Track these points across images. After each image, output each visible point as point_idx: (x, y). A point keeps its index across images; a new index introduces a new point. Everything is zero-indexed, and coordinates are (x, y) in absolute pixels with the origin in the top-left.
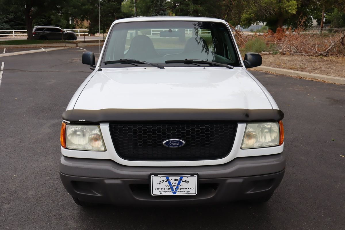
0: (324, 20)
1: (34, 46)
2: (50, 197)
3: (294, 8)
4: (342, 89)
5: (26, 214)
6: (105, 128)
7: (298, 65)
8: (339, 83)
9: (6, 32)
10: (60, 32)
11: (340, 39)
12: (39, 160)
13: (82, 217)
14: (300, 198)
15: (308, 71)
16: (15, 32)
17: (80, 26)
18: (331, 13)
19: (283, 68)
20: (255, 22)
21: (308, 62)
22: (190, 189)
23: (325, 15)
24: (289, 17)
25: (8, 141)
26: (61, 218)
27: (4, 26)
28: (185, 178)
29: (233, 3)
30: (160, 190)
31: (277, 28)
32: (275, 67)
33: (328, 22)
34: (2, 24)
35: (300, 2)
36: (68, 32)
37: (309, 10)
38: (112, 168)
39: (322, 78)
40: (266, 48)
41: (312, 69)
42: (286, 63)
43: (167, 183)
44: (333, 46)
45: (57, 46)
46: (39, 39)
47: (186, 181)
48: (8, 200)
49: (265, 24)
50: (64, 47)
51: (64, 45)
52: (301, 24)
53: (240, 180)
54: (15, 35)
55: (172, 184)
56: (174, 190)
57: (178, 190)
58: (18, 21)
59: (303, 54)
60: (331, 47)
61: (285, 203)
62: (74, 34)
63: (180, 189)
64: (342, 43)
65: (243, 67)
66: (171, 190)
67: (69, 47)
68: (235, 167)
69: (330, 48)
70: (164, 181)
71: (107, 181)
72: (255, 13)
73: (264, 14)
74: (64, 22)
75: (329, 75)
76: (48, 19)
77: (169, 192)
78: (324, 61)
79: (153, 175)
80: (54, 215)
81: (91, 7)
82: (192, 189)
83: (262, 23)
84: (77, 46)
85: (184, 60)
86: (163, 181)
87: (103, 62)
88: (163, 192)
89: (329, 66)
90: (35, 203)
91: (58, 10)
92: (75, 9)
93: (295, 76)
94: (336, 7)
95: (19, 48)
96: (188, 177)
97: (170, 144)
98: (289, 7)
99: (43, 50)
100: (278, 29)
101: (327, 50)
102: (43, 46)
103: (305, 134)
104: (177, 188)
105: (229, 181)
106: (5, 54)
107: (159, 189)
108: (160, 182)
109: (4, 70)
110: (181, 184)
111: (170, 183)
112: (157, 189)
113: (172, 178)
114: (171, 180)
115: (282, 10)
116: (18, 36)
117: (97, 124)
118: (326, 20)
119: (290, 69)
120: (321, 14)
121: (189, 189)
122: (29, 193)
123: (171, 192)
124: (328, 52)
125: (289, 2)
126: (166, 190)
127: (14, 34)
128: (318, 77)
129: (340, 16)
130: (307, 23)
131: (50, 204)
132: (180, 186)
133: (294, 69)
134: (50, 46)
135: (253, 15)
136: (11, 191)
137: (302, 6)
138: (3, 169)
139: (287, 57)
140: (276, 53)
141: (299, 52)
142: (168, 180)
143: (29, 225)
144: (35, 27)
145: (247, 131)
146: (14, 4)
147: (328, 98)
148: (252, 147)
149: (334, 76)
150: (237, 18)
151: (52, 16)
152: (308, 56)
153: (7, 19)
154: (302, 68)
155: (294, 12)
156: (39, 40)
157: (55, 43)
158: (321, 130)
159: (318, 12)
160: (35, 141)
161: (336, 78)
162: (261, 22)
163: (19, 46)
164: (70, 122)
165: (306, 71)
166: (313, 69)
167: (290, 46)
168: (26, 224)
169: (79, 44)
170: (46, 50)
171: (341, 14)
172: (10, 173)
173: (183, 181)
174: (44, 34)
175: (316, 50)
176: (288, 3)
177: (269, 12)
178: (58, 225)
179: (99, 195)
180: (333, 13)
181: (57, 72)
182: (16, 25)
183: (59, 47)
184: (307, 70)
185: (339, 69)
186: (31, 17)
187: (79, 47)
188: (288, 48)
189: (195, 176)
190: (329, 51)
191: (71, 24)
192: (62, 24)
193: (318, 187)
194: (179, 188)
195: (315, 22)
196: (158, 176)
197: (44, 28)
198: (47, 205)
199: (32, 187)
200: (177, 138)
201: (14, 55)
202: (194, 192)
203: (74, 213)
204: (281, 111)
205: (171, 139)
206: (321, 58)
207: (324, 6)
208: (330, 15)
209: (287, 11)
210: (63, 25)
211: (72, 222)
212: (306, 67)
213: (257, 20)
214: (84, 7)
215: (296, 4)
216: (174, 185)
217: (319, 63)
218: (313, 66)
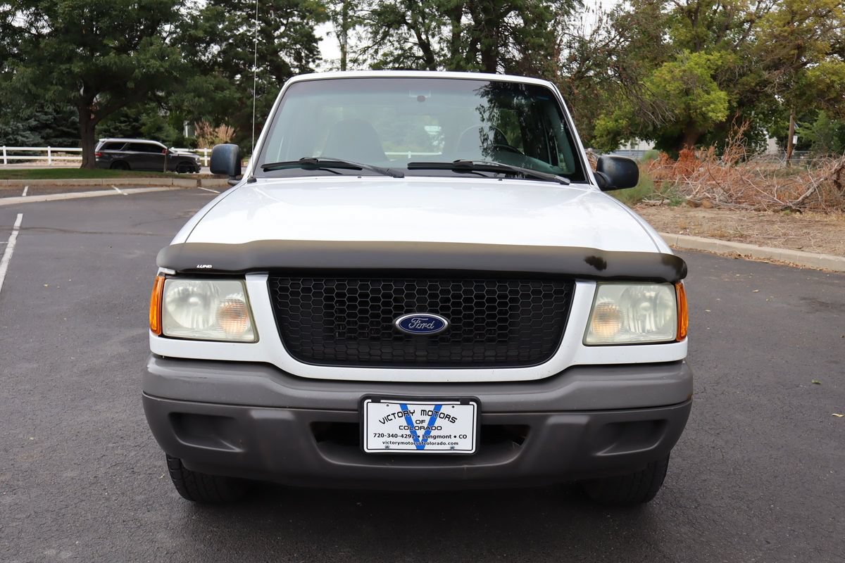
0: (795, 141)
1: (98, 183)
2: (115, 483)
3: (721, 106)
4: (837, 282)
5: (54, 517)
6: (258, 286)
7: (731, 229)
8: (830, 269)
9: (31, 153)
10: (161, 152)
11: (832, 174)
12: (93, 408)
13: (191, 527)
14: (733, 499)
15: (756, 242)
16: (52, 152)
17: (210, 141)
18: (811, 124)
19: (695, 235)
20: (629, 139)
21: (756, 222)
22: (458, 437)
23: (796, 128)
24: (711, 130)
25: (20, 368)
26: (139, 527)
27: (27, 138)
28: (446, 409)
29: (576, 91)
30: (386, 439)
31: (681, 149)
32: (676, 233)
33: (803, 146)
34: (22, 133)
35: (736, 94)
36: (179, 153)
37: (758, 115)
38: (270, 381)
39: (789, 257)
40: (655, 192)
41: (764, 238)
42: (701, 225)
43: (403, 421)
44: (815, 190)
45: (152, 183)
46: (111, 168)
47: (448, 417)
48: (11, 488)
49: (652, 144)
50: (169, 186)
51: (169, 181)
52: (736, 137)
53: (582, 419)
54: (53, 160)
55: (415, 425)
56: (421, 439)
57: (430, 440)
58: (61, 128)
59: (744, 205)
60: (810, 190)
61: (696, 508)
62: (194, 159)
63: (435, 437)
64: (838, 185)
65: (592, 184)
66: (411, 440)
67: (181, 187)
68: (568, 386)
69: (808, 193)
70: (396, 415)
71: (257, 414)
72: (628, 118)
73: (651, 120)
74: (171, 132)
75: (807, 250)
76: (134, 124)
77: (407, 443)
78: (794, 221)
79: (370, 401)
80: (124, 521)
81: (238, 95)
82: (464, 437)
83: (644, 141)
84: (199, 184)
85: (452, 162)
86: (394, 414)
87: (260, 164)
88: (393, 443)
89: (805, 231)
90: (77, 495)
91: (159, 100)
92: (199, 97)
93: (724, 253)
94: (822, 109)
95: (60, 186)
96: (453, 407)
97: (413, 324)
98: (709, 105)
99: (118, 191)
100: (683, 153)
101: (800, 199)
102: (117, 183)
103: (748, 369)
104: (427, 434)
105: (554, 419)
106: (24, 198)
107: (382, 435)
108: (387, 419)
109: (21, 228)
110: (436, 425)
111: (409, 421)
112: (378, 435)
113: (416, 408)
114: (412, 413)
115: (691, 112)
116: (61, 161)
117: (239, 275)
118: (799, 139)
119: (713, 236)
120: (787, 124)
121: (455, 437)
122: (64, 475)
123: (412, 444)
124: (802, 203)
125: (708, 93)
126: (399, 439)
127: (49, 157)
128: (781, 254)
129: (833, 130)
130: (753, 145)
131: (114, 498)
132: (434, 428)
133: (722, 237)
134: (136, 183)
135: (624, 122)
136: (21, 470)
137: (741, 104)
138: (5, 425)
139: (705, 211)
140: (678, 203)
141: (734, 201)
142: (406, 413)
143: (60, 539)
144: (100, 140)
145: (598, 303)
146: (56, 84)
147: (804, 299)
148: (610, 341)
149: (819, 253)
150: (584, 127)
151: (144, 118)
152: (755, 210)
153: (36, 123)
154: (742, 236)
155: (721, 116)
156: (109, 171)
157: (146, 177)
158: (787, 361)
159: (779, 119)
160: (87, 371)
161: (822, 256)
162: (642, 140)
163: (60, 182)
164: (176, 272)
165: (751, 242)
166: (767, 236)
167: (712, 188)
168: (53, 537)
169: (203, 182)
170: (126, 192)
171: (835, 124)
172: (21, 432)
173: (442, 416)
174: (121, 157)
175: (775, 198)
176: (706, 96)
177: (662, 116)
178: (131, 541)
179: (237, 450)
180: (814, 124)
181: (150, 235)
182: (57, 137)
183: (156, 186)
184: (754, 240)
185: (831, 237)
186: (93, 116)
187: (205, 187)
188: (708, 193)
189: (471, 403)
190: (807, 201)
191: (187, 136)
192: (167, 136)
193: (776, 477)
194: (433, 433)
195: (772, 145)
196: (382, 401)
197: (122, 144)
198: (108, 499)
199: (73, 463)
200: (431, 312)
201: (48, 200)
202: (467, 445)
203: (173, 517)
204: (681, 259)
205: (414, 312)
206: (787, 215)
207: (794, 105)
208: (807, 128)
209: (704, 115)
210: (168, 139)
211: (166, 537)
212: (751, 232)
213: (633, 135)
214: (219, 95)
215: (726, 98)
216: (421, 425)
217: (783, 225)
218: (767, 230)
